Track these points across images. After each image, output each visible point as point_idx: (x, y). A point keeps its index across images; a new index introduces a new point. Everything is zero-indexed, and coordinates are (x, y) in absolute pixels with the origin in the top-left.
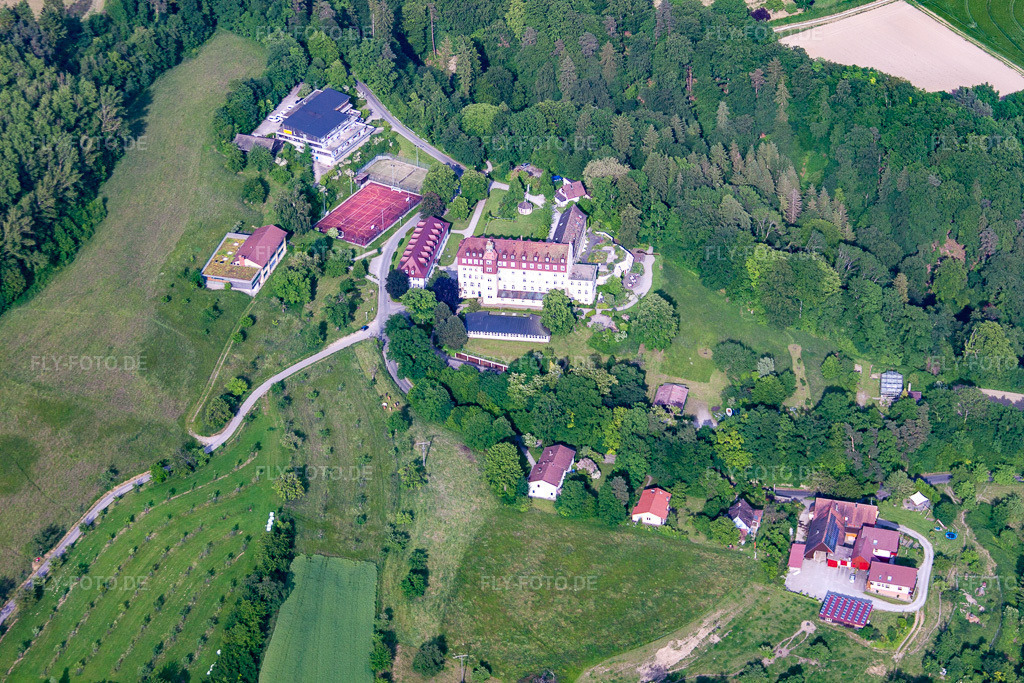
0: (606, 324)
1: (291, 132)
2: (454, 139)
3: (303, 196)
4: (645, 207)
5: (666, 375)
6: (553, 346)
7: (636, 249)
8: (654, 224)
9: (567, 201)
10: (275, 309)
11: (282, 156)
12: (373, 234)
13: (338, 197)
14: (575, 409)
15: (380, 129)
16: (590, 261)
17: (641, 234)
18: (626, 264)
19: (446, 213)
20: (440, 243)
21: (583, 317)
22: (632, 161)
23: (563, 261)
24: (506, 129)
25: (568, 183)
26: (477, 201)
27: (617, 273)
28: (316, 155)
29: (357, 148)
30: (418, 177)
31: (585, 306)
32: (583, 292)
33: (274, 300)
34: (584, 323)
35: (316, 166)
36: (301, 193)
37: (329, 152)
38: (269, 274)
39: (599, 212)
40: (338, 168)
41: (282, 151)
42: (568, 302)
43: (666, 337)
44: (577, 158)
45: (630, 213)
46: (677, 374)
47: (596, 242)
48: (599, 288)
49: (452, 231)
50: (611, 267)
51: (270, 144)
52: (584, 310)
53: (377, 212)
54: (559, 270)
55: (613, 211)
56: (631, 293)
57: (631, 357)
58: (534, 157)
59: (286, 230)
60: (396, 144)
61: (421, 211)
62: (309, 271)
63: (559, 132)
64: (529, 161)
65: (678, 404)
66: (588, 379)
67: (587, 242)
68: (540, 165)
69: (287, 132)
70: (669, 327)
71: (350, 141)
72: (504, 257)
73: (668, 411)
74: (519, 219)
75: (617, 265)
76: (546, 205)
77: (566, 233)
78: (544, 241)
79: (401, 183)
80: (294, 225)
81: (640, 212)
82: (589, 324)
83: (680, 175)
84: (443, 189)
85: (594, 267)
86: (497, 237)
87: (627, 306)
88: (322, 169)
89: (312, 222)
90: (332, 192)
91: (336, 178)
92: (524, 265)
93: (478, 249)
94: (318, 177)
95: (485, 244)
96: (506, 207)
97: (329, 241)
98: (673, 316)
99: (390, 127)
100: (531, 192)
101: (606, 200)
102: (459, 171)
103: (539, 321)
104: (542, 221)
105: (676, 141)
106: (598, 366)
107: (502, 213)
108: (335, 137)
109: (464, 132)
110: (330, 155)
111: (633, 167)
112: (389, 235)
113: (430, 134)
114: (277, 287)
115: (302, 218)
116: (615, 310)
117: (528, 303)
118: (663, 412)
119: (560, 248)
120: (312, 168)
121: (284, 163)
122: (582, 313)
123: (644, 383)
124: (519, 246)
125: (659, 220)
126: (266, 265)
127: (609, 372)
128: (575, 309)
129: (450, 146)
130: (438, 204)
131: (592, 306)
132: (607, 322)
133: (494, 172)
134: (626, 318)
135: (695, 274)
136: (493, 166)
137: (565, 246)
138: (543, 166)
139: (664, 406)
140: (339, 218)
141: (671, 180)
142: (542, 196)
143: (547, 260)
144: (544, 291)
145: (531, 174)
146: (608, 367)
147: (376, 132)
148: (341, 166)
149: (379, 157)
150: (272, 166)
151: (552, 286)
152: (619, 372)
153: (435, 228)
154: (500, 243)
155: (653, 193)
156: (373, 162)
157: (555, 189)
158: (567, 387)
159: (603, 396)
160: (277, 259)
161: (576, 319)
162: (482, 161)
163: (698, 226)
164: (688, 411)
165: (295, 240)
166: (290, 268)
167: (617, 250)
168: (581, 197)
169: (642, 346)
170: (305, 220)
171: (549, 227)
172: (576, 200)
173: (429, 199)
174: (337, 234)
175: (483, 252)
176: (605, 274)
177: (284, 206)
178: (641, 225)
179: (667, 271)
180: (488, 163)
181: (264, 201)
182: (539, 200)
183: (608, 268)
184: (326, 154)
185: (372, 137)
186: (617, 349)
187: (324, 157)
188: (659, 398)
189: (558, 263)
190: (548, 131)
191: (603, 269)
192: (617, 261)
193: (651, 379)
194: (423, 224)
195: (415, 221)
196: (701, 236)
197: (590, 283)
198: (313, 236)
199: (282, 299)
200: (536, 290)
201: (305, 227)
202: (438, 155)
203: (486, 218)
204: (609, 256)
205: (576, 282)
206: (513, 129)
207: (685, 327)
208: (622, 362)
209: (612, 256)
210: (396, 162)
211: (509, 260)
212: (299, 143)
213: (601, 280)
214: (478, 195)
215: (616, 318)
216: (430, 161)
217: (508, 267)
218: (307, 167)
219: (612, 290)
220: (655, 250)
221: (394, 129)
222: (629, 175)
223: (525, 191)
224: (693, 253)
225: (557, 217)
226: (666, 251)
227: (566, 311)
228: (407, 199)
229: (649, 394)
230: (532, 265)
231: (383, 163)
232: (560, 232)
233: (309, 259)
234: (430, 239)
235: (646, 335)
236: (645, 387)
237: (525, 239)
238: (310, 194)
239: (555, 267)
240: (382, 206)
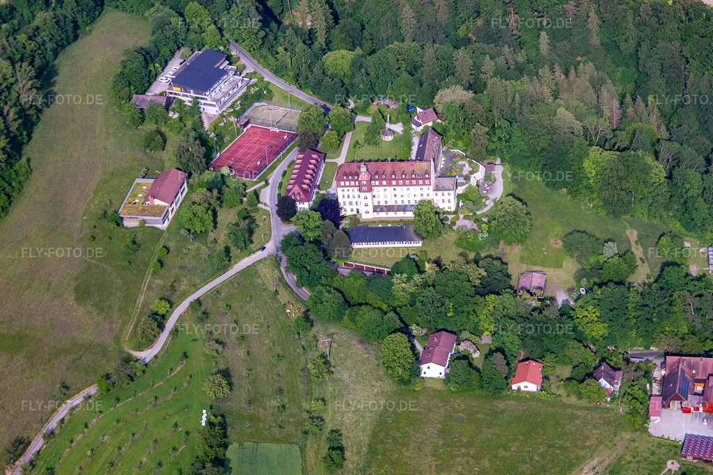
0: (469, 227)
1: (179, 89)
2: (319, 83)
3: (197, 142)
4: (491, 125)
5: (525, 265)
6: (426, 249)
7: (486, 162)
8: (500, 139)
9: (423, 126)
10: (185, 239)
11: (173, 110)
12: (260, 169)
13: (225, 141)
14: (453, 299)
15: (254, 80)
16: (449, 174)
17: (490, 148)
18: (479, 175)
19: (319, 145)
20: (318, 171)
21: (449, 223)
22: (475, 86)
23: (427, 176)
24: (363, 70)
25: (421, 111)
26: (345, 133)
27: (473, 182)
28: (203, 106)
29: (236, 97)
30: (291, 118)
31: (449, 213)
32: (446, 201)
33: (183, 232)
34: (450, 227)
35: (203, 116)
36: (195, 139)
37: (214, 103)
38: (175, 210)
39: (452, 133)
40: (222, 116)
41: (173, 105)
42: (435, 210)
43: (522, 233)
44: (426, 88)
45: (479, 131)
46: (534, 264)
47: (451, 158)
48: (459, 197)
49: (326, 160)
50: (467, 178)
51: (163, 101)
52: (449, 216)
53: (260, 150)
54: (424, 184)
55: (463, 131)
56: (487, 198)
57: (494, 252)
58: (389, 91)
59: (185, 172)
60: (270, 92)
61: (299, 146)
62: (210, 204)
63: (409, 69)
65: (539, 288)
66: (461, 274)
67: (443, 159)
69: (176, 90)
70: (524, 224)
71: (231, 92)
72: (377, 177)
73: (532, 294)
74: (383, 145)
75: (473, 176)
76: (405, 131)
77: (426, 152)
78: (408, 161)
79: (278, 124)
80: (192, 167)
81: (487, 129)
82: (455, 228)
83: (517, 95)
84: (316, 125)
85: (453, 179)
86: (368, 161)
87: (485, 210)
88: (209, 118)
89: (207, 163)
90: (220, 137)
91: (222, 124)
92: (394, 183)
93: (354, 172)
94: (207, 125)
95: (359, 167)
96: (370, 136)
97: (223, 177)
98: (527, 214)
99: (263, 78)
100: (391, 122)
101: (456, 122)
102: (327, 110)
103: (412, 229)
104: (403, 144)
105: (509, 68)
106: (467, 262)
107: (368, 142)
108: (217, 90)
109: (327, 76)
110: (214, 106)
111: (476, 92)
112: (273, 168)
113: (298, 80)
114: (184, 220)
116: (475, 214)
117: (400, 214)
118: (529, 296)
119: (424, 165)
120: (200, 117)
121: (176, 116)
122: (447, 219)
123: (507, 273)
124: (388, 167)
125: (503, 134)
126: (173, 203)
127: (478, 266)
128: (441, 216)
129: (316, 89)
130: (313, 138)
131: (455, 212)
132: (469, 224)
133: (356, 108)
134: (485, 220)
137: (427, 163)
139: (528, 291)
140: (229, 158)
141: (510, 100)
142: (400, 124)
143: (414, 176)
144: (413, 203)
145: (388, 107)
146: (476, 262)
147: (251, 83)
148: (225, 114)
149: (257, 104)
150: (167, 120)
151: (419, 198)
152: (486, 265)
153: (312, 159)
154: (372, 165)
155: (496, 112)
156: (251, 108)
157: (411, 116)
158: (443, 282)
159: (475, 286)
160: (180, 197)
161: (444, 224)
163: (539, 137)
164: (548, 294)
165: (196, 178)
166: (194, 203)
167: (470, 163)
168: (434, 122)
169: (501, 242)
170: (201, 162)
171: (411, 149)
172: (430, 124)
173: (304, 135)
174: (229, 171)
175: (358, 174)
176: (463, 184)
177: (182, 152)
178: (489, 140)
180: (350, 101)
181: (163, 149)
182: (398, 128)
183: (465, 179)
184: (211, 105)
185: (249, 88)
186: (481, 247)
187: (210, 107)
188: (522, 284)
189: (423, 178)
190: (399, 68)
192: (471, 173)
193: (514, 269)
194: (301, 156)
195: (294, 155)
196: (541, 145)
197: (452, 193)
198: (208, 175)
199: (189, 230)
200: (406, 203)
202: (306, 97)
203: (355, 146)
204: (465, 169)
205: (440, 193)
206: (369, 70)
207: (536, 223)
208: (487, 257)
209: (467, 169)
210: (271, 107)
211: (380, 180)
212: (187, 98)
213: (461, 190)
214: (346, 128)
215: (477, 220)
216: (300, 103)
217: (381, 185)
218: (196, 117)
219: (471, 198)
220: (503, 160)
221: (266, 79)
222: (473, 99)
223: (386, 121)
224: (536, 160)
225: (416, 140)
226: (513, 161)
227: (434, 218)
229: (513, 283)
230: (401, 182)
231: (260, 109)
232: (421, 152)
233: (209, 194)
234: (309, 169)
235: (505, 233)
236: (509, 276)
237: (392, 160)
238: (202, 140)
239: (421, 182)
240: (264, 145)
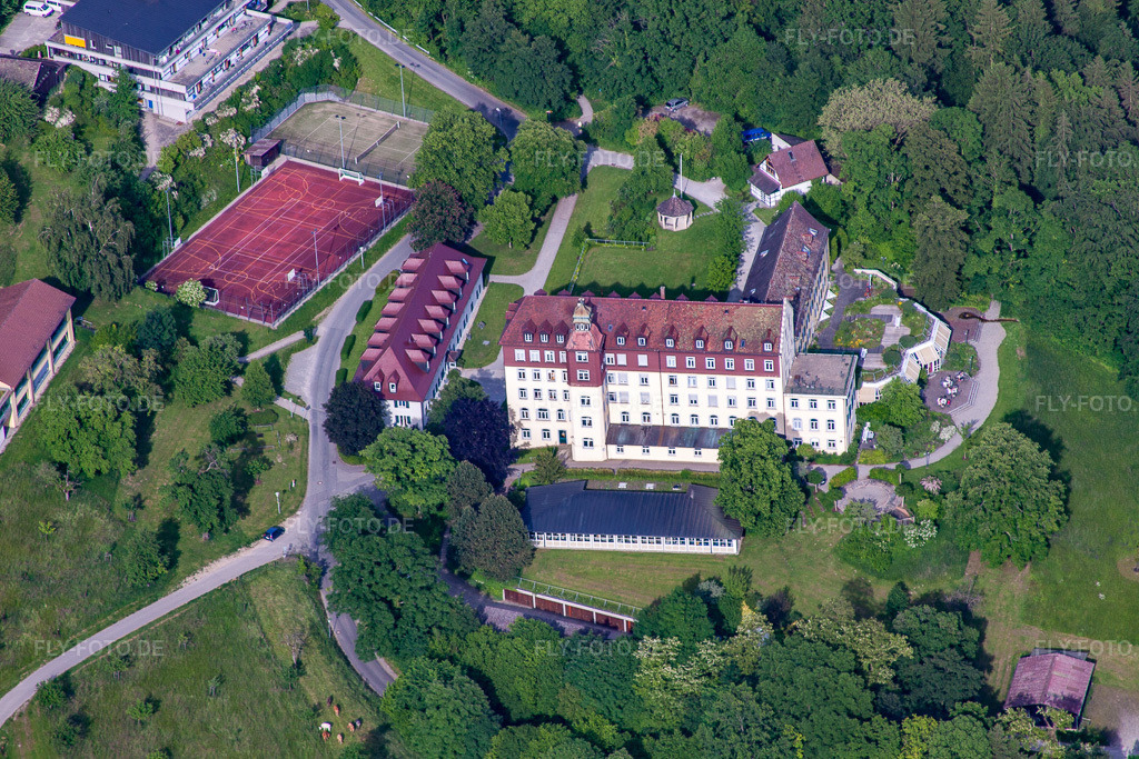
0: (883, 504)
1: (81, 41)
2: (493, 46)
3: (113, 204)
4: (977, 203)
5: (1037, 630)
6: (749, 563)
7: (955, 311)
8: (1000, 245)
9: (782, 192)
10: (48, 494)
11: (60, 103)
12: (292, 295)
13: (205, 201)
14: (804, 724)
15: (309, 25)
16: (840, 342)
17: (968, 272)
18: (930, 350)
19: (477, 232)
20: (461, 310)
21: (825, 488)
22: (941, 86)
23: (768, 347)
24: (624, 16)
25: (784, 145)
26: (555, 199)
27: (909, 371)
28: (147, 96)
29: (250, 74)
30: (405, 143)
31: (829, 459)
32: (823, 425)
33: (45, 472)
34: (828, 503)
35: (148, 126)
36: (108, 194)
37: (181, 89)
38: (29, 404)
39: (861, 218)
40: (202, 127)
41: (62, 89)
42: (783, 451)
43: (1035, 533)
44: (804, 78)
45: (938, 220)
46: (1065, 627)
47: (854, 296)
48: (864, 412)
49: (493, 278)
50: (893, 357)
51: (30, 74)
52: (827, 469)
53: (303, 235)
54: (759, 371)
55: (897, 214)
56: (946, 421)
57: (948, 586)
58: (697, 82)
59: (72, 291)
60: (350, 61)
61: (414, 229)
62: (130, 393)
63: (759, 19)
64: (686, 93)
65: (1069, 704)
66: (836, 648)
67: (831, 295)
68: (712, 104)
69: (74, 43)
70: (1042, 506)
71: (233, 58)
72: (621, 341)
73: (1041, 722)
74: (660, 242)
75: (910, 351)
76: (726, 205)
77: (776, 275)
78: (723, 296)
79: (363, 162)
80: (93, 278)
81: (963, 215)
82: (841, 505)
83: (1064, 119)
84: (468, 172)
85: (848, 358)
86: (602, 292)
87: (937, 456)
88: (164, 130)
89: (139, 268)
90: (189, 190)
91: (199, 152)
92: (671, 361)
93: (554, 324)
94: (154, 154)
95: (571, 310)
96: (627, 212)
97: (183, 312)
98: (1052, 477)
99: (335, 19)
100: (691, 175)
101: (879, 186)
102: (506, 125)
103: (713, 500)
104: (716, 244)
105: (1057, 30)
106: (862, 611)
107: (619, 229)
108: (194, 50)
109: (518, 25)
110: (181, 97)
111: (945, 100)
112: (334, 293)
113: (436, 32)
114: (49, 436)
115: (112, 259)
116: (904, 466)
117: (685, 455)
118: (1030, 727)
119: (762, 313)
120: (138, 129)
121: (66, 121)
122: (821, 477)
123: (980, 652)
124: (657, 313)
125: (1013, 234)
126: (23, 381)
127: (890, 629)
128: (803, 468)
129: (484, 62)
130: (456, 211)
131: (848, 459)
132: (883, 496)
133: (596, 125)
134: (932, 486)
135: (1108, 368)
136: (596, 108)
137: (774, 309)
138: (719, 105)
139: (1032, 709)
140: (208, 254)
141: (1042, 131)
142: (718, 182)
143: (729, 346)
144: (724, 423)
145: (689, 126)
146: (888, 615)
147: (298, 33)
148: (210, 122)
149: (309, 97)
150: (37, 129)
151: (743, 412)
152: (916, 625)
153: (448, 273)
154: (610, 307)
155: (997, 166)
156: (293, 108)
157: (751, 161)
158: (781, 669)
159: (876, 688)
160: (50, 366)
161: (807, 492)
162: (567, 98)
163: (1111, 247)
164: (1094, 720)
165: (96, 317)
166: (83, 387)
167: (907, 313)
168: (817, 181)
169: (975, 556)
170: (120, 264)
171: (737, 259)
172: (804, 187)
173: (434, 199)
174: (202, 296)
175: (565, 330)
176: (878, 375)
177: (67, 229)
178: (967, 247)
179: (1035, 364)
180: (583, 102)
181: (18, 218)
182: (710, 193)
183: (887, 360)
184: (171, 94)
185: (290, 47)
186: (913, 567)
187: (166, 100)
188: (1021, 687)
189: (754, 353)
191: (873, 362)
192: (909, 341)
193: (1001, 642)
194: (416, 263)
195: (397, 258)
196: (1118, 272)
197: (840, 401)
198: (143, 303)
199: (62, 467)
200: (704, 422)
201: (119, 281)
202: (453, 84)
203: (578, 241)
204: (889, 330)
205: (804, 400)
206: (641, 15)
207: (1080, 504)
208: (924, 600)
209: (897, 328)
210: (352, 107)
211: (632, 351)
212: (103, 68)
213: (869, 392)
214: (557, 186)
215: (908, 487)
216: (433, 100)
217: (632, 366)
218: (124, 131)
219: (897, 417)
220: (1006, 310)
221: (344, 24)
222: (933, 122)
223: (676, 170)
224: (1102, 315)
225: (755, 233)
226: (1033, 312)
227: (778, 474)
228: (379, 201)
229: (996, 680)
230: (691, 360)
231: (318, 111)
232: (762, 271)
233: (129, 362)
234: (435, 302)
235: (984, 530)
236: (983, 662)
237: (672, 294)
238: (130, 197)
239: (749, 363)
240: (317, 220)
